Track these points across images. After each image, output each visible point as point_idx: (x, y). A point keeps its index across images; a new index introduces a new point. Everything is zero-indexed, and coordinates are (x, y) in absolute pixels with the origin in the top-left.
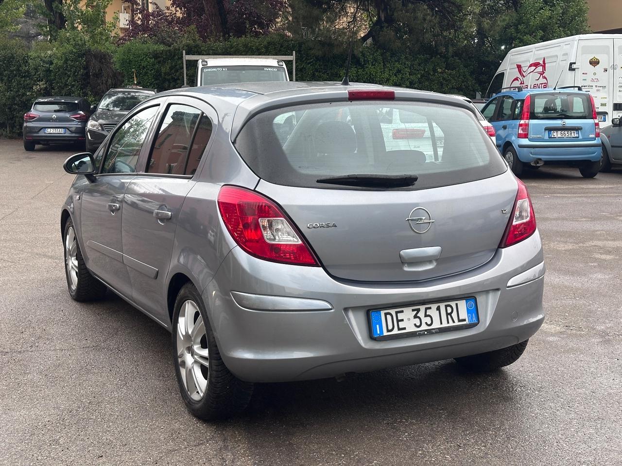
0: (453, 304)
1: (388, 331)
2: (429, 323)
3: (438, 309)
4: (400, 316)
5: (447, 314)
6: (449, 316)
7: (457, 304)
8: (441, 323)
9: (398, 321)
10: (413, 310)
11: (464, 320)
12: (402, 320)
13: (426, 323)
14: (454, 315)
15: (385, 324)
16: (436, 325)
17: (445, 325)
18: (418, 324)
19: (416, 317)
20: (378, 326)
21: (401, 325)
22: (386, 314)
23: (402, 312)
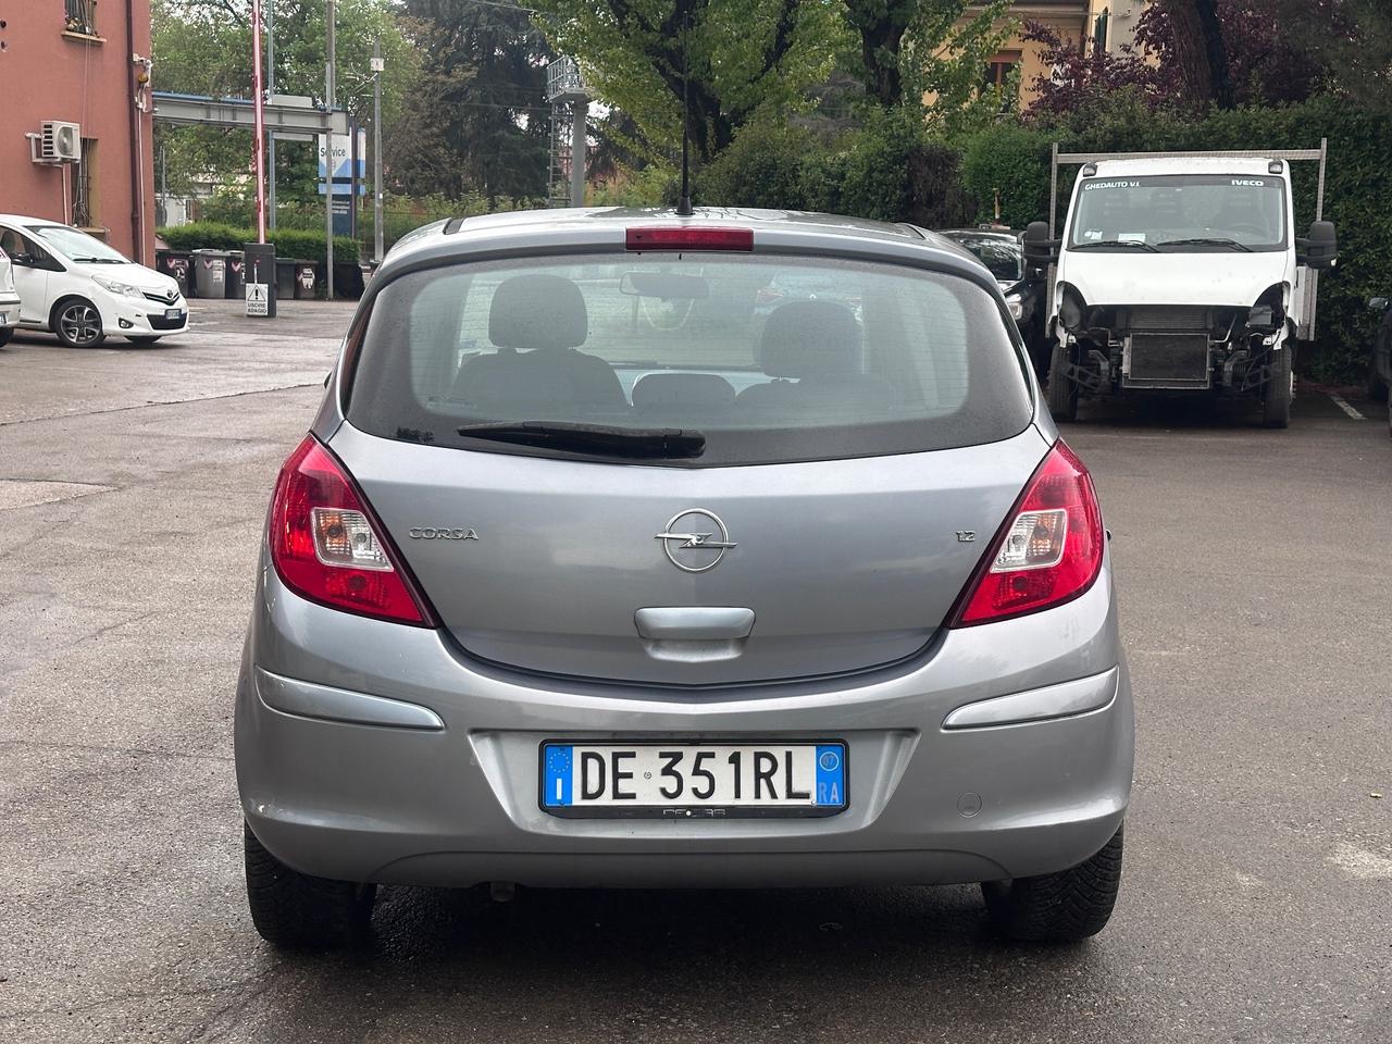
0: (779, 752)
1: (585, 795)
2: (704, 789)
3: (735, 759)
4: (625, 765)
5: (758, 775)
6: (763, 782)
7: (789, 755)
8: (738, 795)
9: (617, 776)
10: (662, 755)
11: (806, 796)
12: (630, 776)
13: (695, 791)
14: (779, 780)
15: (581, 780)
16: (723, 797)
17: (748, 798)
18: (672, 789)
19: (667, 771)
20: (559, 781)
21: (625, 786)
22: (585, 757)
23: (632, 755)
